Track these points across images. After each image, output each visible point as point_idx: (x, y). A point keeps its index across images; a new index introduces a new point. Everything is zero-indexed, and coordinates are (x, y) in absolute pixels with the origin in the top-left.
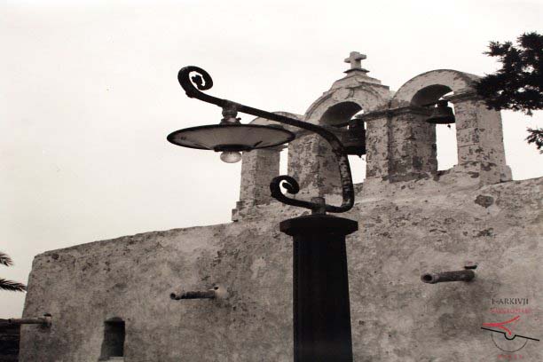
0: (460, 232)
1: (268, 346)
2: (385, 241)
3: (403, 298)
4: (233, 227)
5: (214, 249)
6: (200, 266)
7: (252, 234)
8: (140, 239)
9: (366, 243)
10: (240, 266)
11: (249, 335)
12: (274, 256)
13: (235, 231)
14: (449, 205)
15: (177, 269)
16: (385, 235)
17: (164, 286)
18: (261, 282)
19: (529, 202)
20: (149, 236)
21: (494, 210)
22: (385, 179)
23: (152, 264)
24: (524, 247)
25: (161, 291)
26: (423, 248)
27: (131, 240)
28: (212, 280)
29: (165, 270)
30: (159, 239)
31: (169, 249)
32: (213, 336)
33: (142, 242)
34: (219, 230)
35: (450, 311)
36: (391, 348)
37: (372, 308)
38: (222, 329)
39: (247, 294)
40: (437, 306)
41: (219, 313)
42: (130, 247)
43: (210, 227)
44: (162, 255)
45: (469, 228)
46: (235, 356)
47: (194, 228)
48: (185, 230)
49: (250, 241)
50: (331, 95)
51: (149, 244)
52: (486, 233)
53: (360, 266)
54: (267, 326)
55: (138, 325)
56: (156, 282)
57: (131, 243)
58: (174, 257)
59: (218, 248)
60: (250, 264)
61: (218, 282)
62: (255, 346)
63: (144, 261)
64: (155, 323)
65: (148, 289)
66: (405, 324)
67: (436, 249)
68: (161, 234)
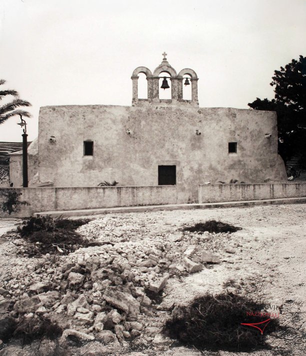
0: (195, 120)
1: (148, 152)
2: (179, 120)
3: (183, 138)
4: (133, 108)
5: (127, 115)
6: (122, 121)
7: (140, 112)
8: (97, 107)
9: (174, 120)
10: (137, 123)
11: (142, 148)
12: (148, 121)
13: (133, 109)
14: (192, 112)
15: (114, 122)
16: (178, 118)
17: (109, 128)
18: (144, 129)
19: (209, 114)
20: (101, 106)
21: (201, 115)
22: (178, 100)
23: (103, 119)
24: (208, 126)
25: (108, 130)
26: (187, 124)
27: (94, 107)
28: (127, 127)
29: (110, 122)
30: (105, 108)
31: (109, 113)
32: (130, 148)
33: (98, 108)
34: (128, 108)
35: (194, 143)
36: (181, 153)
37: (176, 140)
38: (133, 146)
39: (140, 133)
40: (191, 141)
41: (131, 139)
42: (93, 110)
43: (124, 106)
44: (107, 115)
45: (197, 119)
46: (137, 155)
47: (118, 106)
48: (115, 106)
49: (139, 114)
50: (161, 67)
51: (101, 110)
52: (200, 121)
53: (173, 127)
54: (147, 145)
55: (99, 143)
56: (106, 126)
57: (94, 108)
58: (112, 117)
59: (128, 115)
60: (140, 122)
61: (130, 128)
62: (144, 151)
63: (100, 117)
64: (107, 142)
65: (103, 128)
66: (183, 145)
67: (191, 124)
68: (106, 106)
